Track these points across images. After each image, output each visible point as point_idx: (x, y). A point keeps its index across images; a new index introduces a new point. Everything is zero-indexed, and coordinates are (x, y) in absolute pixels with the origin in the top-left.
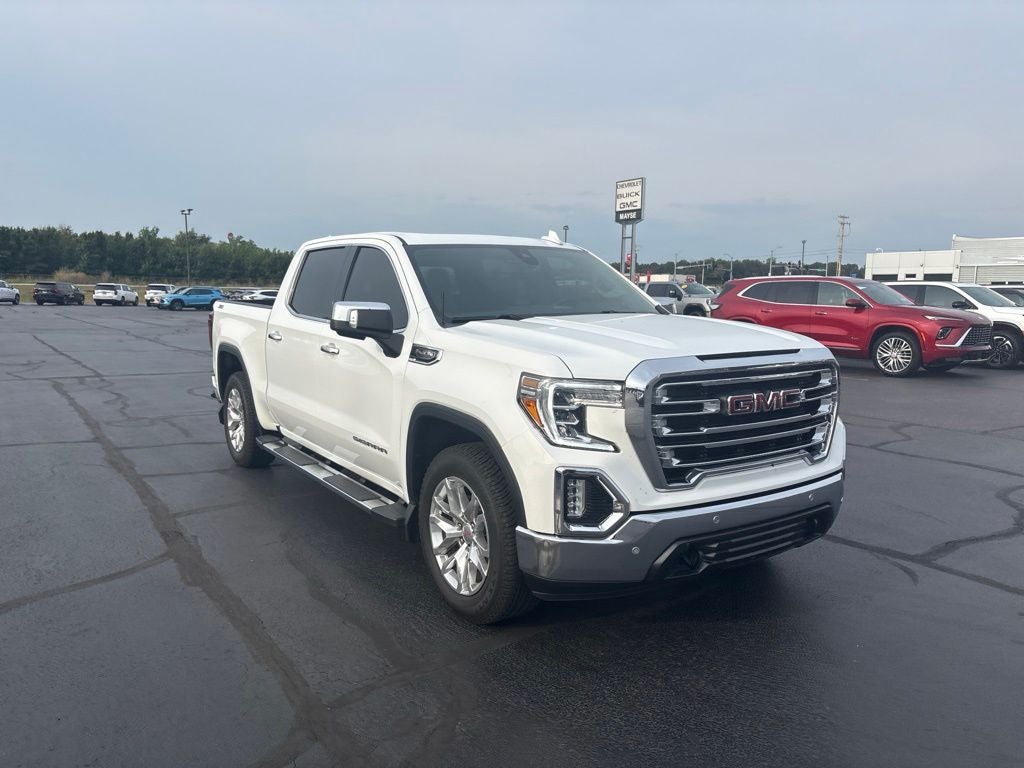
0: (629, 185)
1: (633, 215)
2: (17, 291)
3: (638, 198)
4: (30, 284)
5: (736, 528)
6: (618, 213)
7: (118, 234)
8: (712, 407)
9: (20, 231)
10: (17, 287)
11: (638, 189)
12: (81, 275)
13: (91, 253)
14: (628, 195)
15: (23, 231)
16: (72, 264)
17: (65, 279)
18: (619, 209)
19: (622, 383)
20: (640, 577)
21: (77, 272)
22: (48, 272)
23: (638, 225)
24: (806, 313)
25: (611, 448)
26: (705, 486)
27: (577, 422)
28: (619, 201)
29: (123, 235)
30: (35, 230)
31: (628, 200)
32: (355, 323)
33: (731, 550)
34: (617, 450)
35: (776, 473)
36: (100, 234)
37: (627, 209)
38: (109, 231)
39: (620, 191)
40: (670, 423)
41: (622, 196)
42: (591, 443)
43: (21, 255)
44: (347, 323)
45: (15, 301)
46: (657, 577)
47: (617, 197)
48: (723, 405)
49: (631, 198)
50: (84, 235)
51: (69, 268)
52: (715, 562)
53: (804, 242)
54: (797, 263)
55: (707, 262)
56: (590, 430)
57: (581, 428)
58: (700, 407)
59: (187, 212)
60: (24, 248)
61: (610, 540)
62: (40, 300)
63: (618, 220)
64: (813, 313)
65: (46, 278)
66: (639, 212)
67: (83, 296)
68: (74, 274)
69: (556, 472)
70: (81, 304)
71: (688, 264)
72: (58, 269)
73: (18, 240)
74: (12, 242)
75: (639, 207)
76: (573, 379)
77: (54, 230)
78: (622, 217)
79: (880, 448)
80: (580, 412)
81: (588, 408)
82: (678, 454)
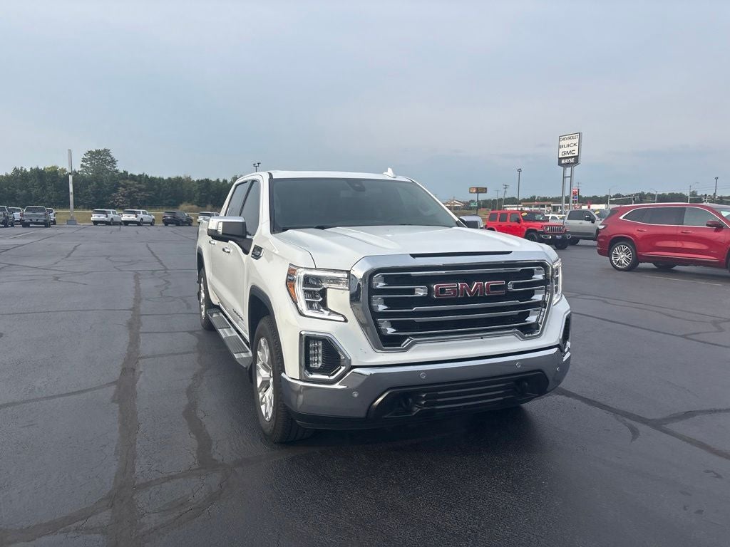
0: (570, 138)
1: (572, 160)
2: (153, 217)
3: (576, 148)
4: (161, 213)
5: (444, 383)
6: (560, 159)
7: (218, 180)
8: (420, 291)
9: (161, 179)
10: (153, 214)
11: (576, 141)
12: (195, 207)
13: (201, 192)
14: (568, 146)
15: (163, 179)
16: (190, 200)
17: (184, 210)
18: (560, 156)
19: (348, 272)
20: (362, 414)
21: (192, 204)
22: (176, 205)
23: (576, 168)
24: (674, 232)
25: (343, 319)
26: (417, 350)
27: (321, 299)
28: (561, 150)
29: (221, 181)
30: (169, 178)
31: (568, 149)
32: (221, 231)
33: (439, 400)
34: (346, 321)
35: (484, 344)
36: (207, 180)
37: (568, 156)
38: (213, 179)
39: (562, 143)
40: (386, 302)
41: (563, 146)
42: (329, 315)
43: (161, 194)
44: (216, 231)
45: (152, 223)
46: (375, 414)
47: (560, 147)
48: (430, 290)
49: (570, 147)
50: (198, 181)
51: (188, 202)
52: (425, 408)
53: (716, 179)
54: (712, 195)
55: (636, 195)
56: (330, 306)
57: (324, 304)
58: (412, 291)
59: (257, 165)
60: (162, 190)
61: (337, 386)
62: (166, 223)
63: (560, 164)
64: (679, 232)
65: (174, 208)
66: (576, 158)
67: (192, 220)
68: (190, 206)
69: (301, 335)
70: (190, 225)
71: (623, 196)
72: (182, 203)
73: (159, 184)
74: (156, 186)
75: (576, 154)
76: (316, 269)
77: (181, 178)
78: (563, 162)
79: (688, 337)
80: (323, 293)
81: (328, 289)
82: (393, 325)
